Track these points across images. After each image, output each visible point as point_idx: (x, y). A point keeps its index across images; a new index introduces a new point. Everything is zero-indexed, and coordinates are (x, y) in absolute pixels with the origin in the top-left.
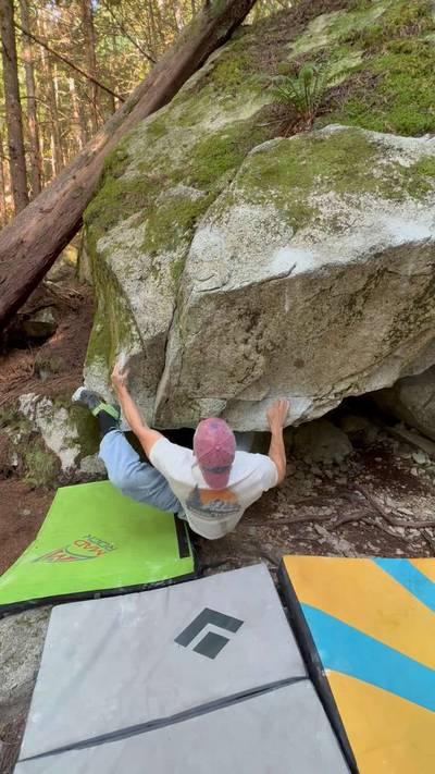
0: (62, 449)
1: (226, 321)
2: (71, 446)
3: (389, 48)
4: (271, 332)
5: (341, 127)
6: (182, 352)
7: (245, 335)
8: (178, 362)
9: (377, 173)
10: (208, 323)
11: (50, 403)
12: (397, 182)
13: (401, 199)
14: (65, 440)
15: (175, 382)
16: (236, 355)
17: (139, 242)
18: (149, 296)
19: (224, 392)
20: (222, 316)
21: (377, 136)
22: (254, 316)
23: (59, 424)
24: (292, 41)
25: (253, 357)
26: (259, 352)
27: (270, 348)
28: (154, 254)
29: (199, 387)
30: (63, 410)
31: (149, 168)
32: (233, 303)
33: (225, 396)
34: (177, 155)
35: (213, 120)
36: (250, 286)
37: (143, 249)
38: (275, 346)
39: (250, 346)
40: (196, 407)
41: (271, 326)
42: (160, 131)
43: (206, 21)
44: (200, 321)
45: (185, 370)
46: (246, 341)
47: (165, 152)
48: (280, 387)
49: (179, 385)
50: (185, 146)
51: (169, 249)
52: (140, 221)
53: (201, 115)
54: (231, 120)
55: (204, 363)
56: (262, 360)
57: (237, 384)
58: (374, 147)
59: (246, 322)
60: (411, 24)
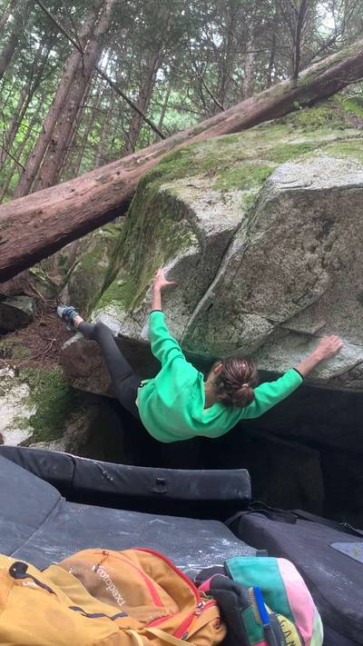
0: (9, 427)
1: (299, 221)
2: (21, 427)
4: (340, 246)
6: (246, 247)
7: (315, 242)
8: (238, 258)
10: (281, 221)
11: (11, 373)
14: (16, 419)
15: (228, 280)
16: (300, 263)
18: (217, 212)
19: (274, 311)
20: (296, 216)
22: (327, 222)
23: (13, 400)
25: (317, 270)
26: (324, 266)
27: (336, 266)
28: (225, 191)
29: (249, 297)
30: (25, 386)
32: (311, 204)
33: (274, 317)
35: (291, 140)
36: (330, 190)
37: (215, 188)
38: (342, 266)
39: (316, 255)
40: (238, 323)
41: (341, 239)
43: (290, 87)
45: (243, 270)
46: (313, 250)
48: (336, 326)
49: (229, 288)
50: (260, 149)
51: (242, 189)
55: (263, 268)
56: (325, 277)
57: (291, 305)
59: (317, 227)
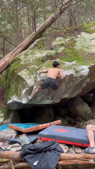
2: (2, 118)
3: (68, 48)
5: (59, 60)
9: (63, 67)
12: (65, 68)
13: (65, 70)
17: (27, 74)
18: (30, 81)
19: (41, 96)
21: (64, 62)
24: (53, 41)
28: (30, 76)
29: (38, 95)
31: (26, 62)
34: (31, 60)
35: (38, 55)
37: (28, 75)
40: (37, 99)
42: (27, 55)
44: (39, 84)
47: (29, 59)
50: (33, 59)
51: (33, 75)
52: (26, 71)
53: (35, 53)
54: (41, 55)
56: (48, 90)
57: (43, 95)
58: (63, 63)
60: (72, 44)
